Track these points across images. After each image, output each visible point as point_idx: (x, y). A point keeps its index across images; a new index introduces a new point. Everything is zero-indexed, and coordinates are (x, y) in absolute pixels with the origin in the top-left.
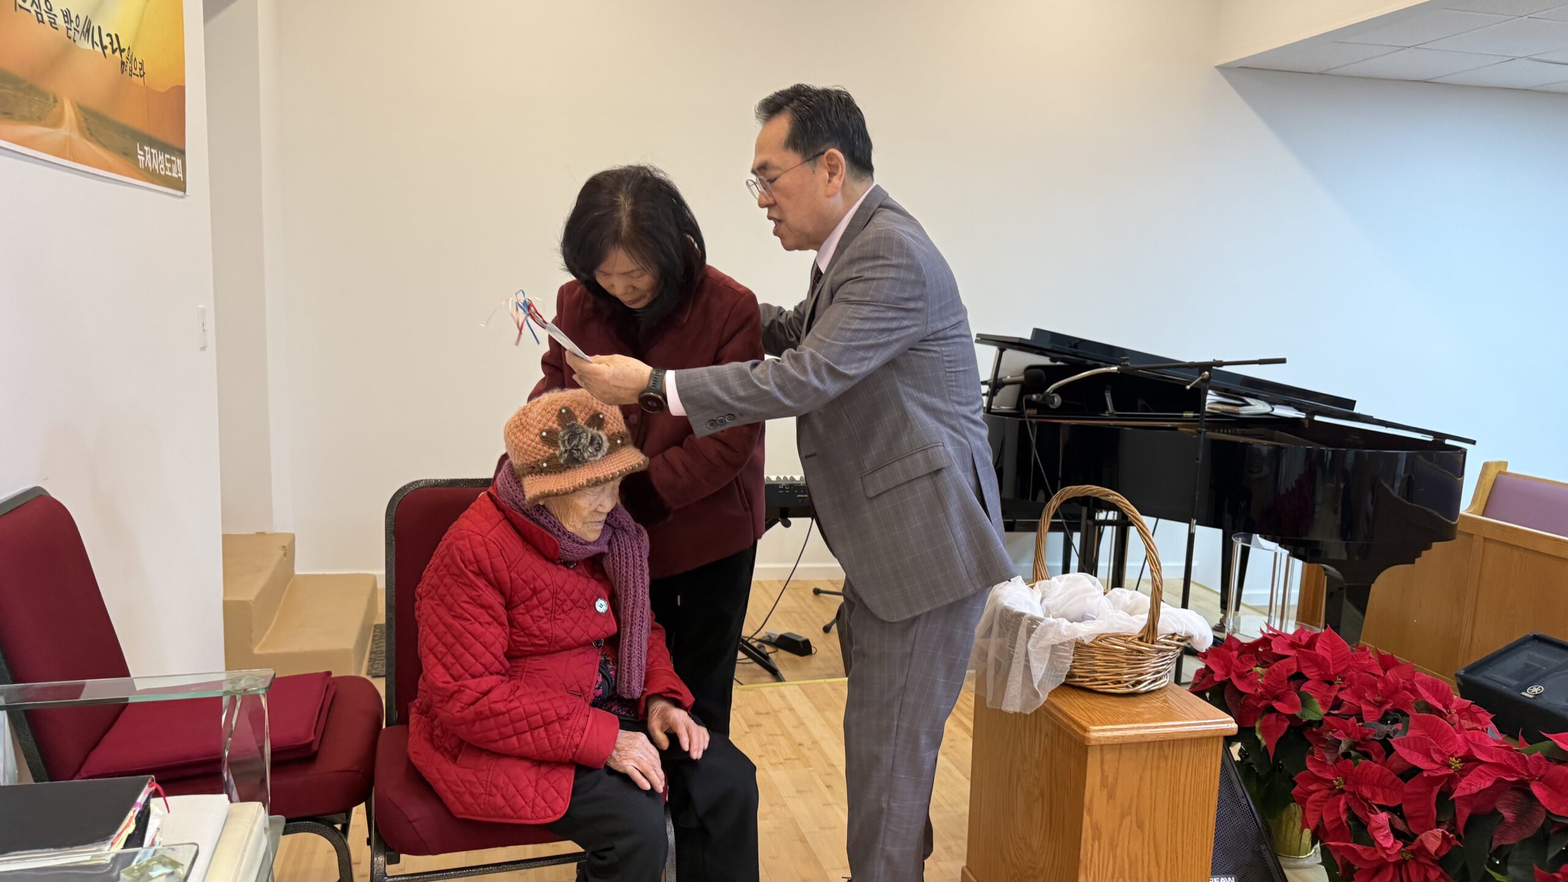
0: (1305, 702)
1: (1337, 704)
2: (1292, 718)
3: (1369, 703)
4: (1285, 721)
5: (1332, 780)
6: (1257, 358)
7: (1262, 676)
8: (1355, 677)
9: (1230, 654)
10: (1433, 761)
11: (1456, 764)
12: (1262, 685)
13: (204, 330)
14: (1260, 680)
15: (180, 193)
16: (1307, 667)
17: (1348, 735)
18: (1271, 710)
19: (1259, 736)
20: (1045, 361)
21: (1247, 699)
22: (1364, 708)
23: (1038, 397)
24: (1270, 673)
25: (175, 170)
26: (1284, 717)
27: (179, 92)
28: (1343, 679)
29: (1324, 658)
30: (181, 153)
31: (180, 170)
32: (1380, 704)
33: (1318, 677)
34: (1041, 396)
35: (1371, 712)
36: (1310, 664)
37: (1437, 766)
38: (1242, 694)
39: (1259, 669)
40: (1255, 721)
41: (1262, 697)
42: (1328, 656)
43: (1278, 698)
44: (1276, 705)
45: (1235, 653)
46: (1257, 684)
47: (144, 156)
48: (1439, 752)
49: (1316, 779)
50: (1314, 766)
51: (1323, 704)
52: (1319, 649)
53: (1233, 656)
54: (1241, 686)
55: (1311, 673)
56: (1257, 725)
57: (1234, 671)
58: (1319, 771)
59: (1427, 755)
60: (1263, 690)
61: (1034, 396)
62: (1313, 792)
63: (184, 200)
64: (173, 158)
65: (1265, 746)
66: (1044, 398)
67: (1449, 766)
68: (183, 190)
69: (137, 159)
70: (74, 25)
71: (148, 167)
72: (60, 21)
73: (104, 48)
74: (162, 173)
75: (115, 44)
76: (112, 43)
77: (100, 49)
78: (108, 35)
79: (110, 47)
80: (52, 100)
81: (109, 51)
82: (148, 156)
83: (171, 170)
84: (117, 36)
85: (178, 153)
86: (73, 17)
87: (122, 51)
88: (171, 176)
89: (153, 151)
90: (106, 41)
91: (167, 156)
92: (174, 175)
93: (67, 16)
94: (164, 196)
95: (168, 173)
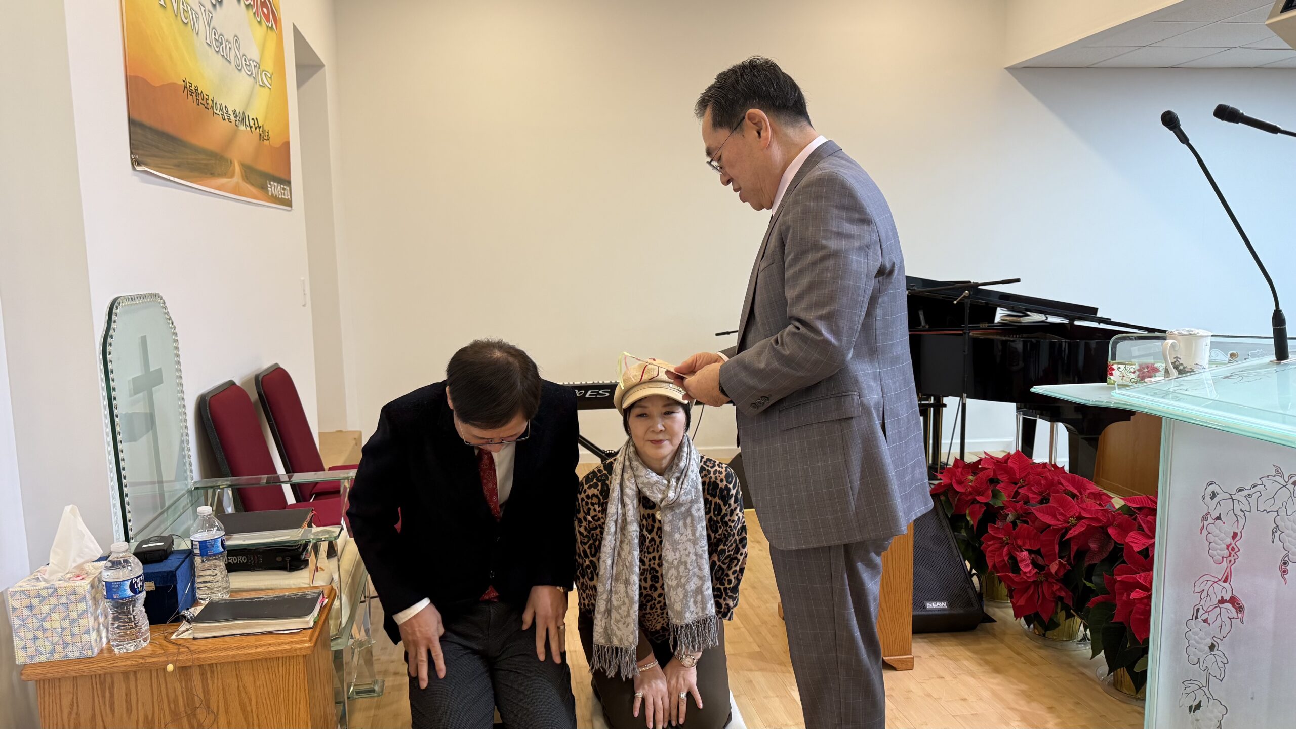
0: (995, 495)
1: (1017, 493)
2: (987, 504)
3: (1034, 493)
4: (983, 508)
5: (1002, 538)
6: (1000, 280)
7: (972, 481)
8: (1031, 479)
9: (956, 471)
10: (1058, 520)
11: (1072, 521)
12: (971, 486)
13: (305, 294)
14: (970, 484)
15: (289, 208)
16: (999, 475)
17: (1016, 511)
18: (974, 501)
19: (969, 519)
21: (961, 495)
22: (1031, 495)
24: (976, 479)
25: (286, 195)
26: (983, 505)
27: (287, 145)
28: (1025, 481)
29: (1012, 468)
30: (288, 183)
31: (289, 194)
32: (1041, 493)
33: (1007, 481)
35: (1035, 498)
36: (1003, 472)
37: (1060, 523)
38: (959, 492)
39: (971, 478)
40: (966, 508)
41: (970, 493)
42: (1015, 467)
43: (979, 494)
44: (978, 498)
45: (960, 470)
46: (968, 486)
47: (271, 188)
48: (1062, 514)
49: (994, 538)
50: (992, 530)
51: (1009, 496)
52: (1010, 464)
53: (958, 471)
54: (958, 488)
55: (1003, 478)
56: (967, 512)
57: (955, 479)
58: (994, 533)
59: (1054, 516)
60: (971, 489)
62: (991, 545)
63: (291, 213)
64: (285, 187)
65: (972, 525)
67: (1068, 523)
68: (291, 206)
69: (268, 190)
70: (238, 118)
71: (272, 195)
72: (232, 117)
73: (251, 127)
74: (280, 197)
75: (256, 125)
76: (254, 124)
77: (248, 129)
78: (253, 119)
79: (253, 126)
80: (229, 162)
81: (253, 129)
82: (273, 188)
83: (284, 195)
84: (257, 119)
85: (287, 183)
86: (238, 114)
87: (260, 127)
88: (285, 199)
89: (275, 184)
90: (252, 123)
91: (282, 186)
92: (286, 198)
93: (235, 112)
94: (281, 211)
95: (283, 197)
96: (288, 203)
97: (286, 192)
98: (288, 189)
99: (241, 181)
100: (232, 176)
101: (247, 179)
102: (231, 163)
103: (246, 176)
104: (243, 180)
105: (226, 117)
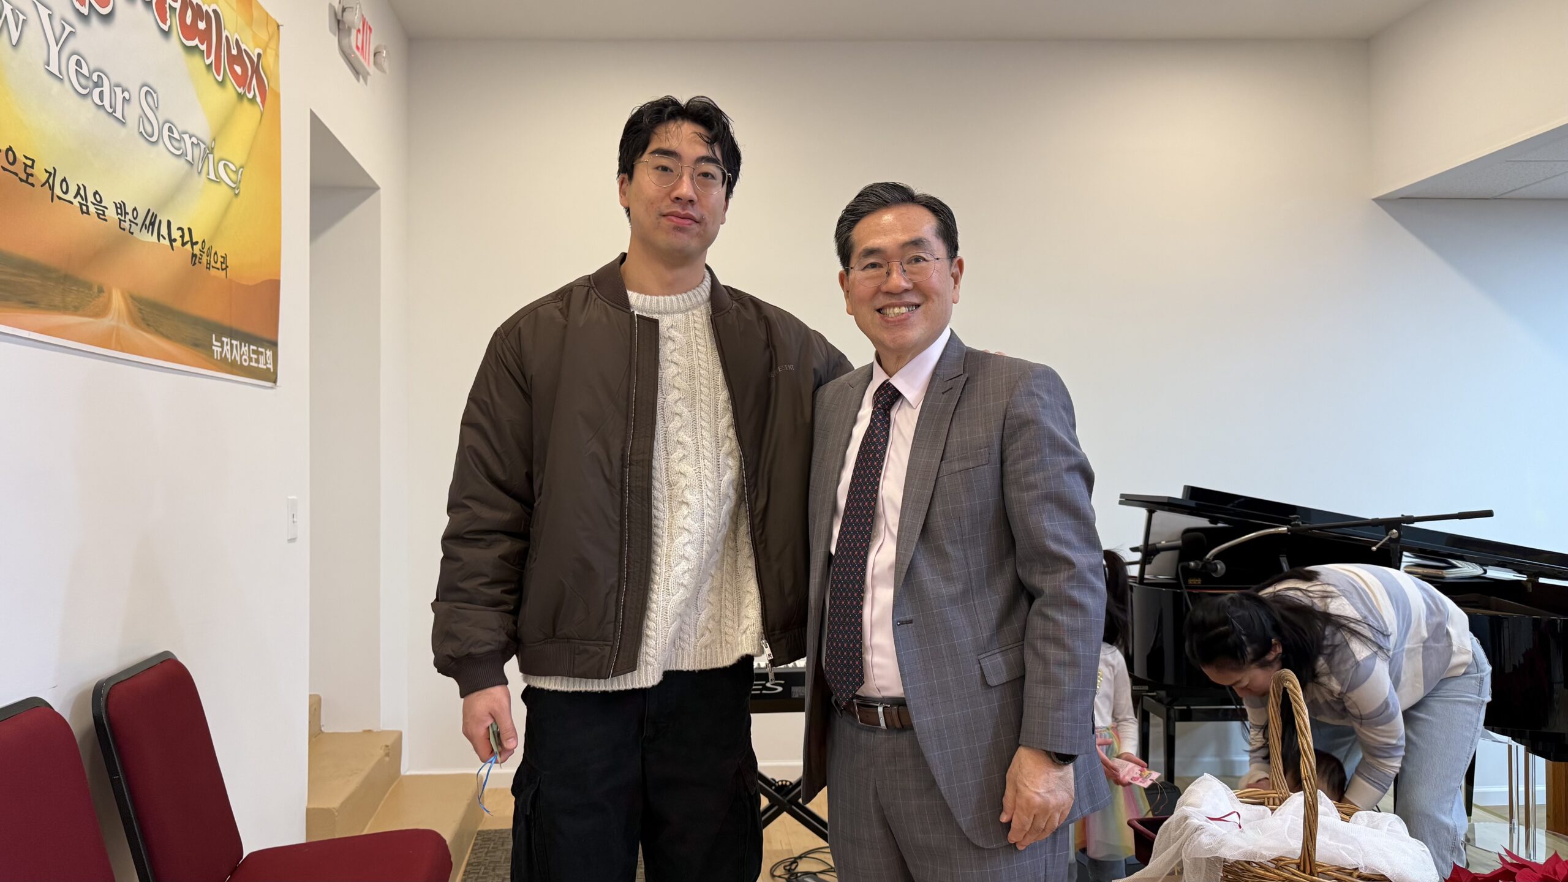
6: (1456, 512)
13: (294, 522)
15: (269, 384)
20: (1203, 523)
23: (1197, 565)
25: (262, 362)
27: (274, 286)
30: (273, 345)
31: (270, 361)
34: (1200, 564)
47: (221, 347)
61: (1192, 564)
63: (274, 390)
64: (261, 349)
66: (1203, 565)
68: (275, 382)
69: (214, 350)
70: (130, 217)
71: (224, 360)
72: (111, 212)
73: (172, 241)
74: (246, 364)
75: (187, 238)
76: (182, 237)
77: (167, 242)
78: (179, 229)
79: (179, 240)
80: (96, 290)
81: (178, 244)
82: (227, 348)
83: (257, 361)
84: (190, 230)
85: (268, 344)
86: (129, 210)
87: (193, 244)
88: (258, 367)
89: (235, 342)
90: (176, 234)
91: (252, 347)
92: (261, 366)
93: (121, 208)
94: (250, 387)
95: (253, 364)
96: (271, 376)
97: (262, 359)
98: (269, 353)
99: (127, 327)
100: (102, 312)
101: (148, 325)
102: (101, 290)
103: (143, 319)
104: (135, 324)
105: (92, 209)
